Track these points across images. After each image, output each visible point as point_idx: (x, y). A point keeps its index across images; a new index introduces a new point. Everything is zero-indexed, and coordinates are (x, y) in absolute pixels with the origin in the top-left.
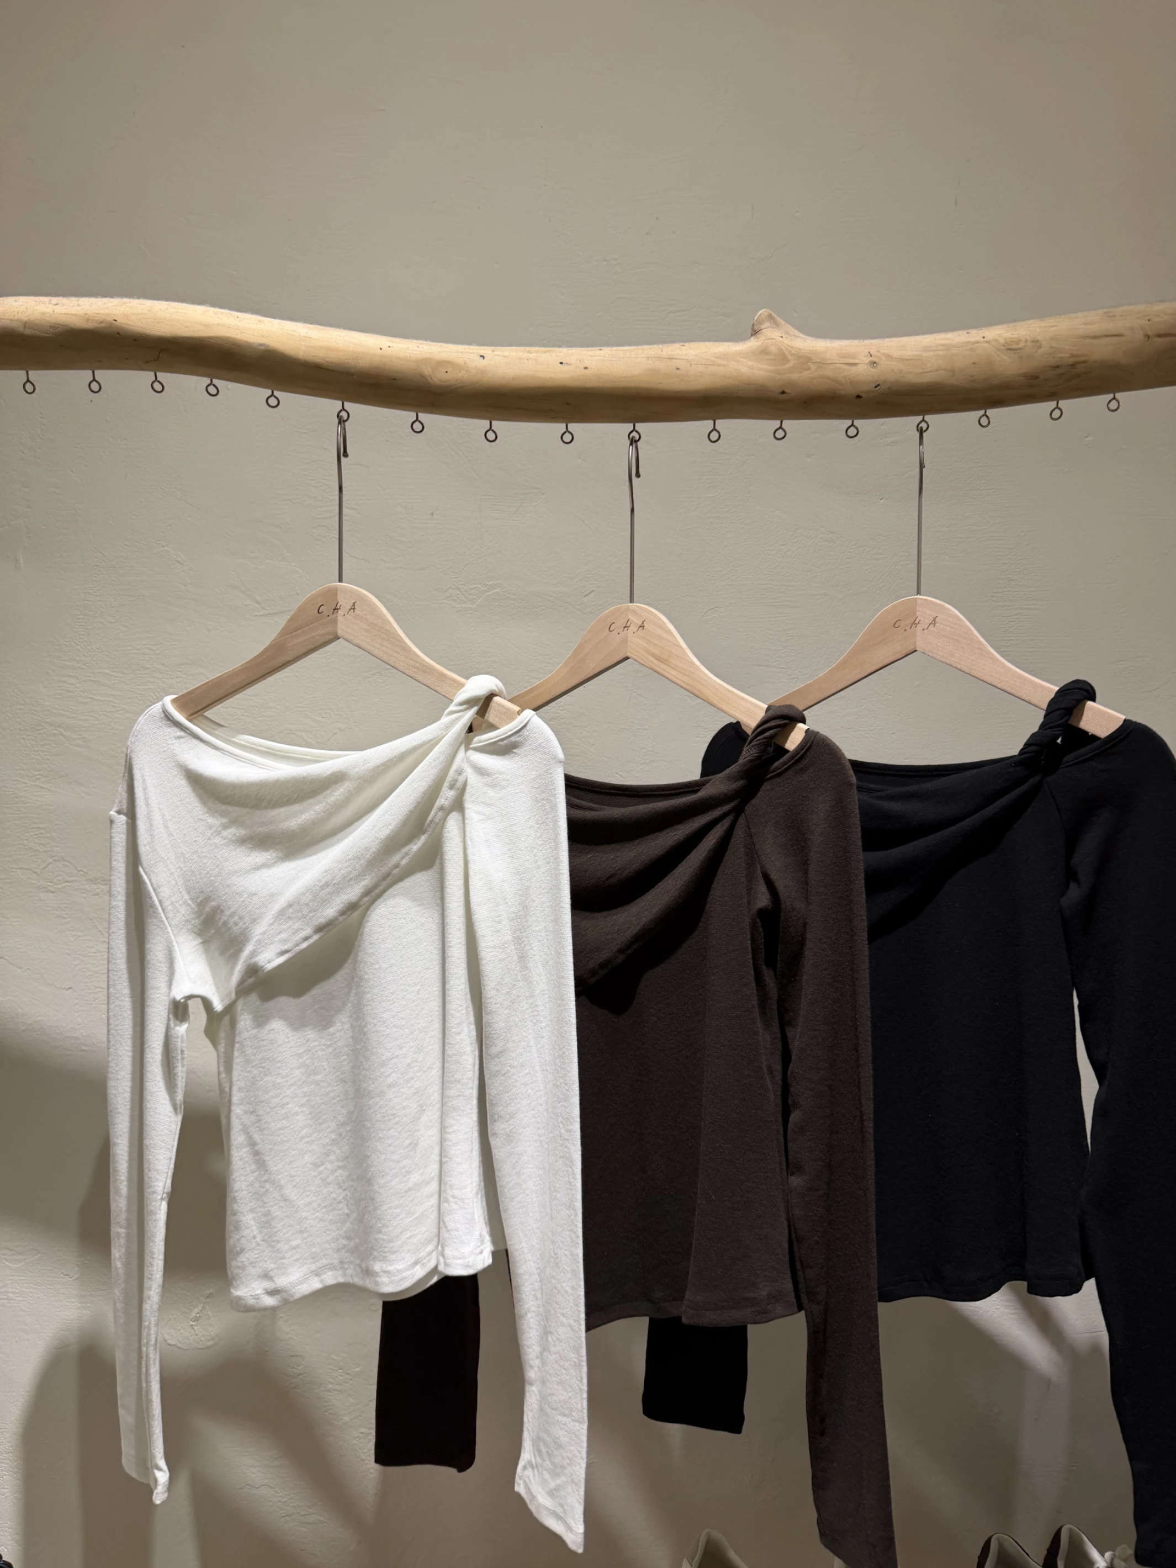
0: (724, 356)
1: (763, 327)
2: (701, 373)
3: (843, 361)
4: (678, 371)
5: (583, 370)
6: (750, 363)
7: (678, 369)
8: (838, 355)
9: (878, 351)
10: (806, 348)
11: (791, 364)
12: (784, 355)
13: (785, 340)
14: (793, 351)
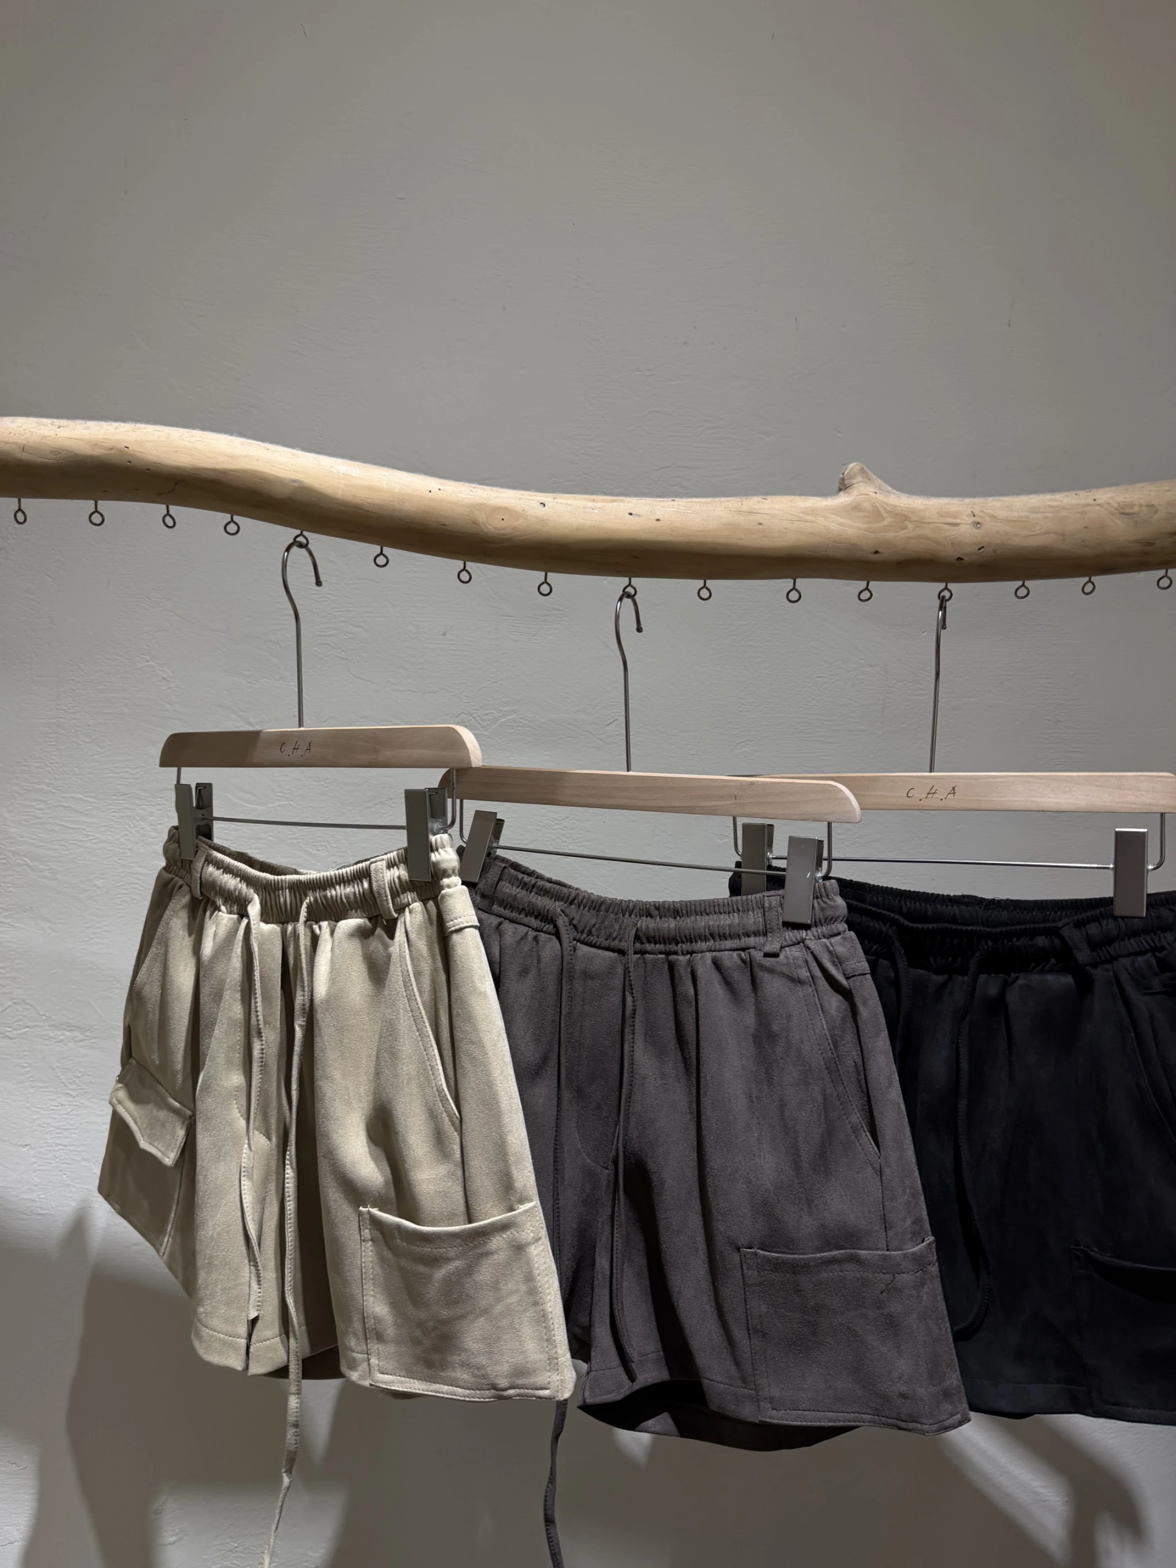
0: (812, 512)
1: (854, 481)
2: (786, 528)
3: (942, 520)
4: (760, 527)
5: (655, 522)
6: (840, 520)
7: (760, 524)
8: (938, 514)
9: (982, 511)
10: (902, 505)
11: (886, 522)
12: (879, 512)
13: (880, 497)
14: (887, 508)
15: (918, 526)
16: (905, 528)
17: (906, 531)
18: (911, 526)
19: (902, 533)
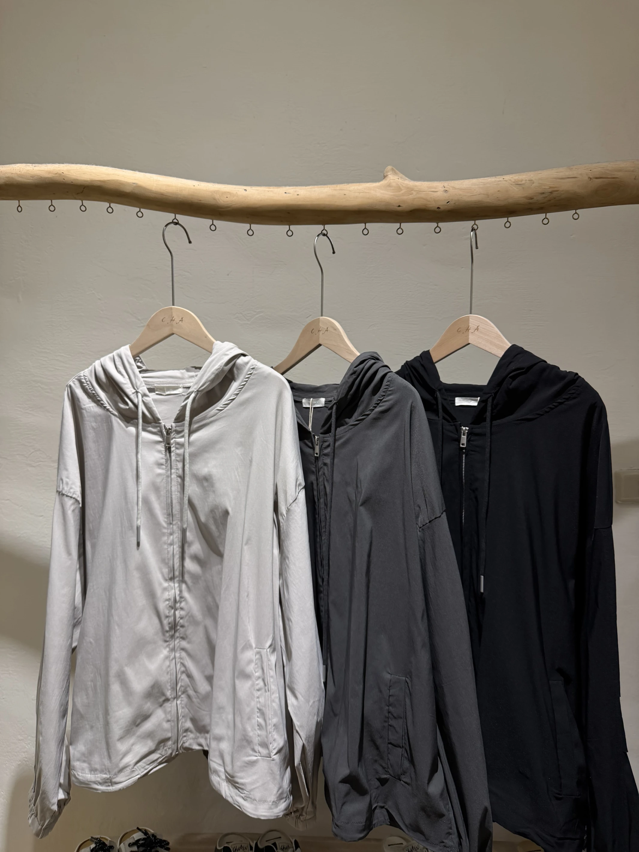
0: (369, 188)
1: (389, 174)
2: (357, 196)
3: (430, 190)
4: (345, 196)
5: (297, 196)
6: (382, 191)
8: (427, 187)
10: (411, 185)
11: (403, 192)
12: (400, 187)
13: (400, 180)
14: (404, 185)
15: (418, 193)
18: (414, 193)
19: (411, 197)
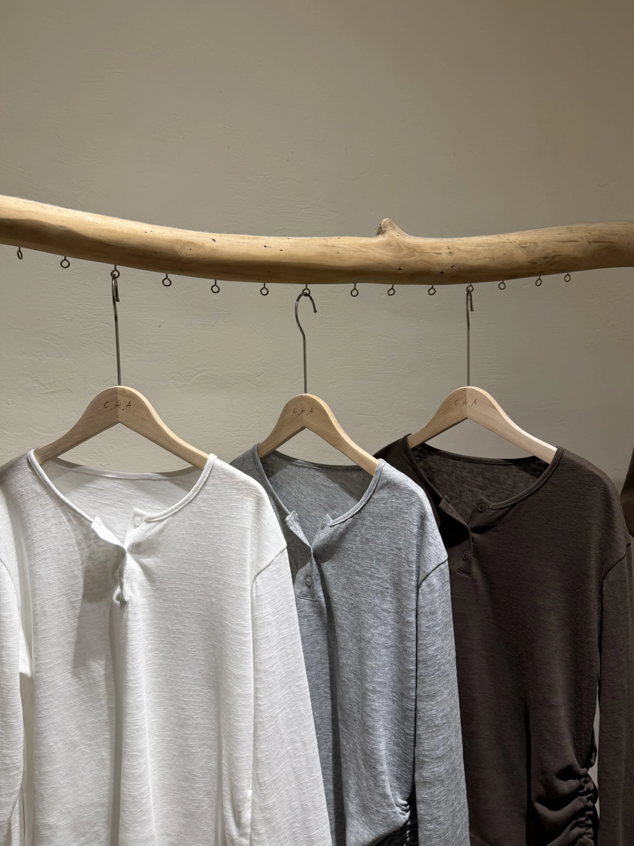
0: (365, 246)
1: (387, 229)
2: (352, 256)
3: (433, 251)
4: (338, 254)
5: (280, 251)
6: (381, 251)
8: (431, 247)
9: (453, 246)
10: (411, 243)
11: (404, 253)
12: (400, 247)
13: (400, 238)
14: (405, 244)
15: (420, 255)
16: (415, 255)
17: (415, 257)
18: (417, 255)
19: (413, 259)
